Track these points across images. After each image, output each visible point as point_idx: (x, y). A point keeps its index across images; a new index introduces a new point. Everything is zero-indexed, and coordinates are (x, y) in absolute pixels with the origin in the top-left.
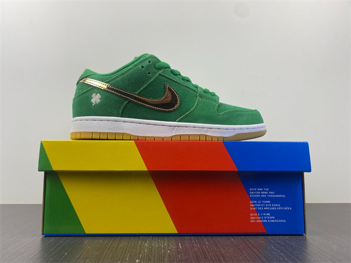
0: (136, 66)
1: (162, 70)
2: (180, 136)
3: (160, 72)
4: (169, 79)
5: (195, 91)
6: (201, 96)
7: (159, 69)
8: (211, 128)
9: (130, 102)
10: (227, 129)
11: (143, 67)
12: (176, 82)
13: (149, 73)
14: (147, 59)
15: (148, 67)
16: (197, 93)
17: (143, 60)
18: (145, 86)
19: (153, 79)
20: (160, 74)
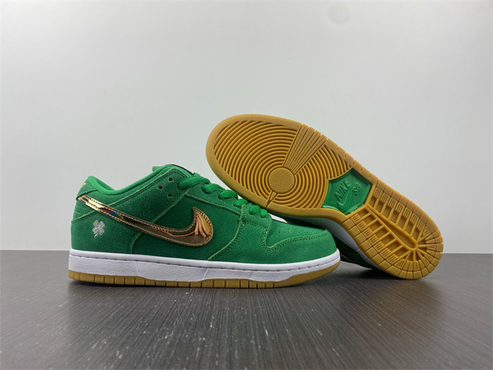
0: (151, 185)
1: (188, 190)
2: (213, 280)
3: (186, 193)
4: (199, 201)
5: (236, 214)
6: (244, 221)
7: (185, 188)
8: (256, 270)
9: (143, 234)
10: (278, 271)
11: (161, 188)
12: (209, 204)
13: (170, 195)
14: (166, 175)
15: (169, 186)
16: (239, 215)
17: (161, 177)
18: (165, 212)
19: (176, 203)
20: (186, 196)
